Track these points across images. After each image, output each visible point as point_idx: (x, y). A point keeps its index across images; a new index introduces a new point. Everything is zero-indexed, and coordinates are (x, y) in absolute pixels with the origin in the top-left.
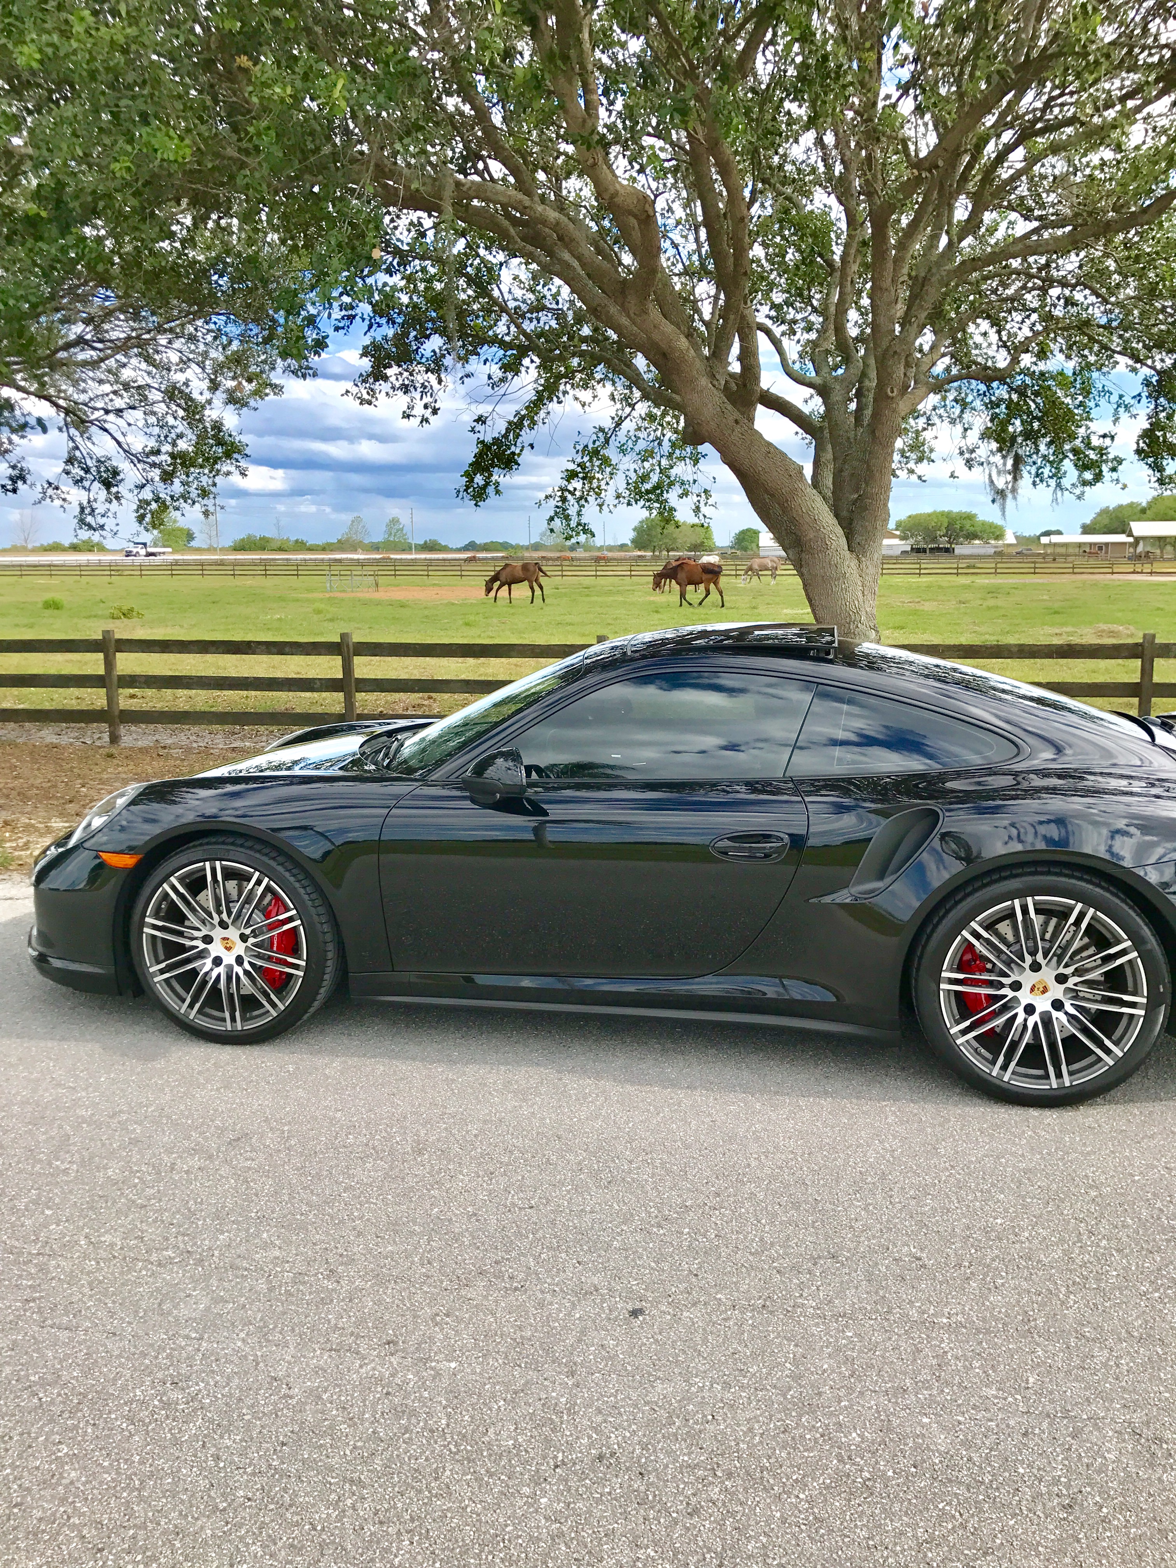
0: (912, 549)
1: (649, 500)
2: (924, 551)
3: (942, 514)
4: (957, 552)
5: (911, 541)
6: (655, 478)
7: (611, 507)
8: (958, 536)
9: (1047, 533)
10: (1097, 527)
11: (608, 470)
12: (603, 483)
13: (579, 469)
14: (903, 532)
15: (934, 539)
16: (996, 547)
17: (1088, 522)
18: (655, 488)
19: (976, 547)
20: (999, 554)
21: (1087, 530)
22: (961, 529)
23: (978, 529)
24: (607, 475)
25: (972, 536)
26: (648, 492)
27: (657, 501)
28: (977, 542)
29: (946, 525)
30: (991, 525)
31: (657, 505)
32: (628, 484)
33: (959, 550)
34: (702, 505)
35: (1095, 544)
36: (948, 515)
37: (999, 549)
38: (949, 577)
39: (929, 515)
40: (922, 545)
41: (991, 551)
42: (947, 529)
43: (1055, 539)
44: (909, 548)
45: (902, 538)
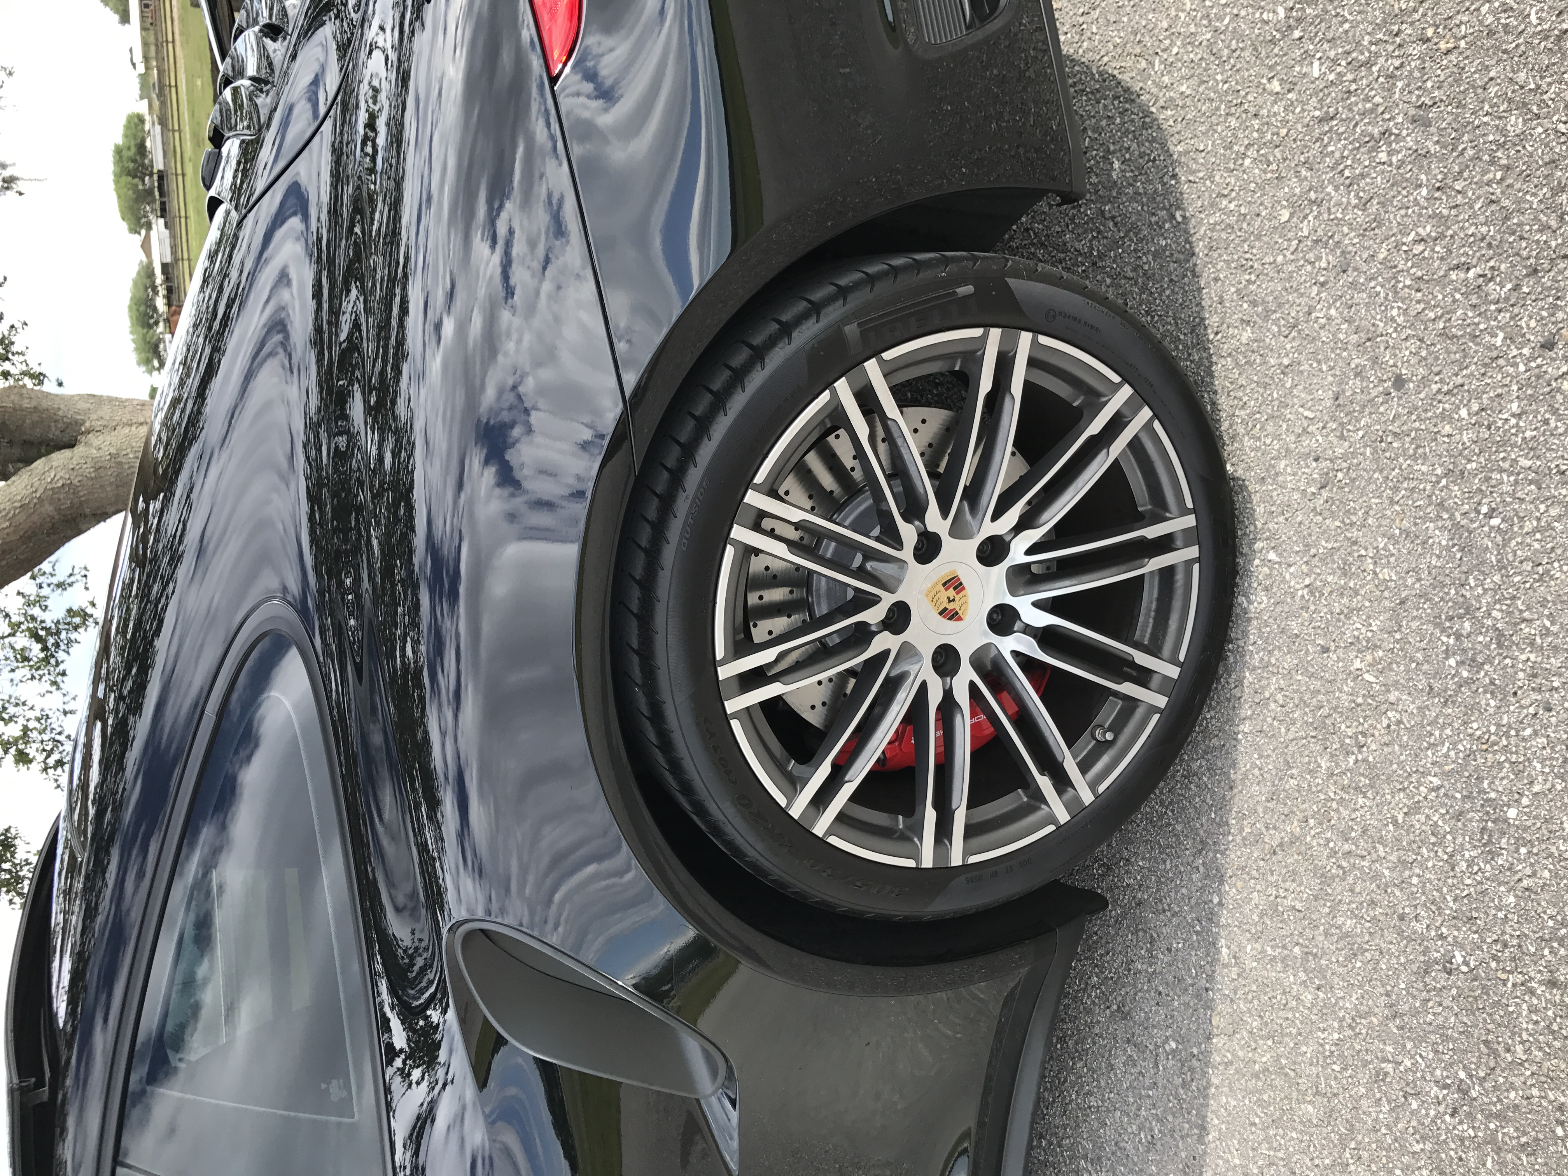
0: (162, 216)
1: (57, 645)
2: (163, 204)
3: (116, 182)
4: (161, 167)
5: (152, 217)
6: (22, 641)
7: (66, 699)
8: (143, 165)
9: (134, 65)
10: (121, 8)
11: (12, 710)
12: (31, 714)
13: (13, 751)
14: (141, 227)
15: (150, 192)
16: (153, 124)
17: (116, 17)
18: (38, 639)
19: (154, 145)
20: (163, 121)
21: (125, 19)
22: (134, 161)
23: (133, 143)
24: (18, 711)
25: (141, 148)
26: (45, 649)
27: (58, 633)
28: (148, 144)
29: (130, 178)
30: (127, 127)
31: (63, 635)
32: (33, 678)
33: (159, 164)
34: (55, 580)
35: (142, 12)
36: (117, 176)
37: (156, 120)
38: (188, 185)
39: (119, 197)
40: (157, 205)
41: (158, 128)
42: (134, 177)
43: (138, 57)
44: (161, 221)
45: (149, 226)
